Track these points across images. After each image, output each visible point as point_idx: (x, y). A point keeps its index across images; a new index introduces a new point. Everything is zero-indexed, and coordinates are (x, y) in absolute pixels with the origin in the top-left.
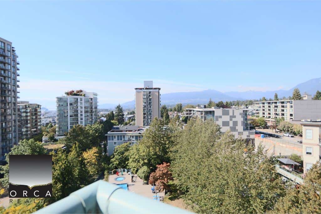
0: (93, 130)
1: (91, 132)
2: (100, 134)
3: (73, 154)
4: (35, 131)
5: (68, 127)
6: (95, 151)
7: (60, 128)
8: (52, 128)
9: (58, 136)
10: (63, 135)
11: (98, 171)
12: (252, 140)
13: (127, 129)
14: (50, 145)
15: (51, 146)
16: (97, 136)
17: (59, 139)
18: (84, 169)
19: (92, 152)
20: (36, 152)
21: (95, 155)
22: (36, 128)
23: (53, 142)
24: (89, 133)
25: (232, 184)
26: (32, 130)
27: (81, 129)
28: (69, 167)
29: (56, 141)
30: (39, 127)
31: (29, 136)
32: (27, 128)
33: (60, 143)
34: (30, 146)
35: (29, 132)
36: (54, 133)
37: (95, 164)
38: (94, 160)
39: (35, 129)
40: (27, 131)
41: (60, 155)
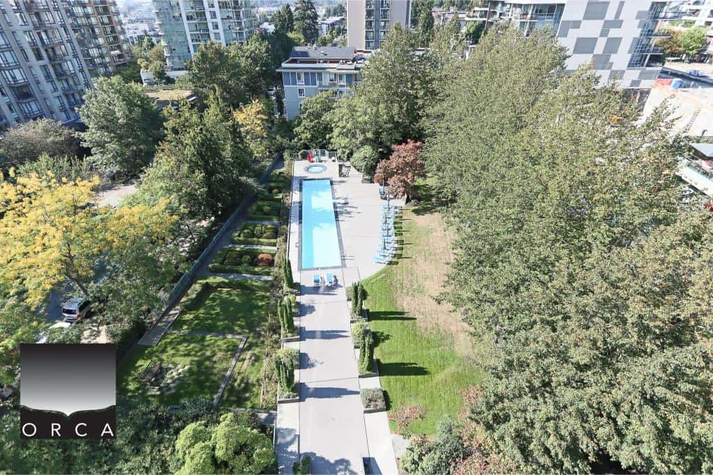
0: (247, 57)
1: (243, 62)
2: (264, 68)
3: (212, 114)
4: (120, 56)
5: (188, 48)
6: (258, 109)
7: (172, 50)
8: (154, 50)
9: (173, 69)
10: (182, 69)
11: (270, 152)
12: (641, 93)
13: (326, 55)
14: (161, 91)
15: (164, 94)
16: (257, 72)
17: (175, 79)
18: (240, 145)
19: (253, 111)
20: (136, 105)
21: (259, 116)
22: (119, 47)
23: (165, 84)
24: (237, 66)
25: (554, 194)
26: (112, 53)
27: (219, 53)
28: (210, 140)
29: (170, 81)
30: (125, 47)
31: (110, 69)
32: (99, 47)
33: (181, 88)
34: (119, 92)
35: (107, 59)
36: (162, 63)
37: (263, 138)
38: (258, 129)
39: (117, 52)
40: (102, 56)
41: (187, 114)
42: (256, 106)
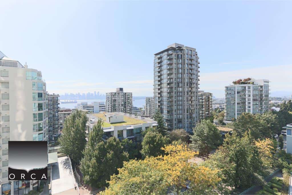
0: (264, 120)
1: (262, 121)
2: (273, 125)
4: (208, 114)
5: (235, 114)
6: (269, 143)
7: (227, 114)
8: (221, 113)
9: (226, 120)
10: (230, 121)
11: (273, 166)
14: (220, 127)
15: (220, 128)
16: (269, 127)
17: (226, 124)
18: (256, 157)
19: (266, 143)
21: (269, 146)
22: (209, 111)
23: (222, 125)
24: (258, 123)
26: (206, 113)
27: (250, 117)
29: (224, 124)
30: (210, 111)
31: (204, 117)
32: (202, 111)
33: (228, 127)
35: (204, 115)
36: (223, 118)
37: (269, 157)
38: (267, 152)
39: (207, 113)
40: (202, 113)
42: (268, 141)
